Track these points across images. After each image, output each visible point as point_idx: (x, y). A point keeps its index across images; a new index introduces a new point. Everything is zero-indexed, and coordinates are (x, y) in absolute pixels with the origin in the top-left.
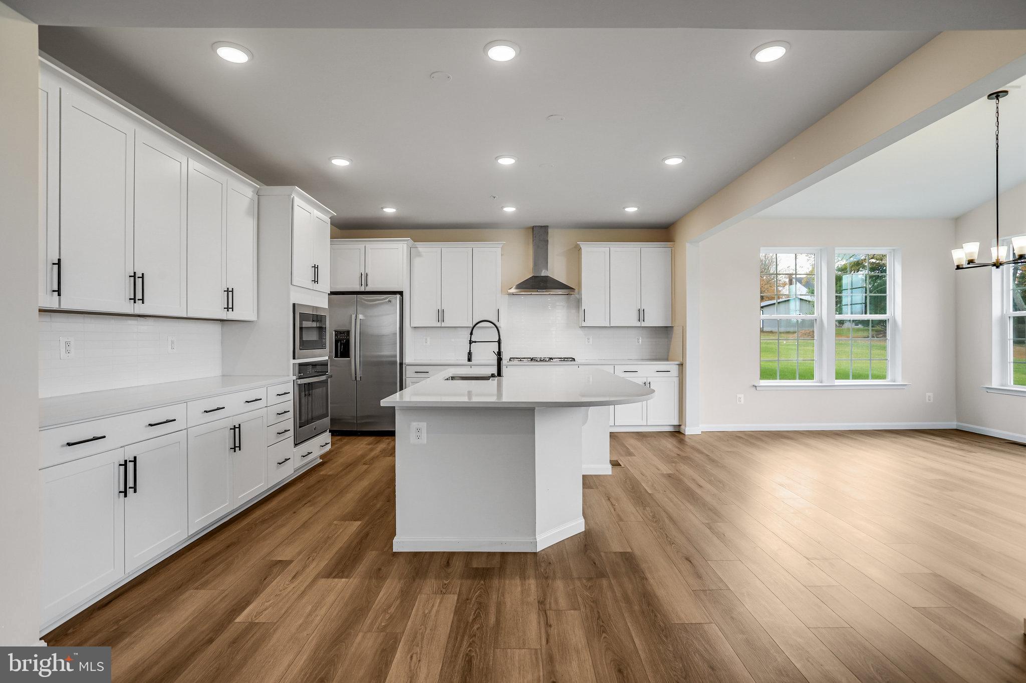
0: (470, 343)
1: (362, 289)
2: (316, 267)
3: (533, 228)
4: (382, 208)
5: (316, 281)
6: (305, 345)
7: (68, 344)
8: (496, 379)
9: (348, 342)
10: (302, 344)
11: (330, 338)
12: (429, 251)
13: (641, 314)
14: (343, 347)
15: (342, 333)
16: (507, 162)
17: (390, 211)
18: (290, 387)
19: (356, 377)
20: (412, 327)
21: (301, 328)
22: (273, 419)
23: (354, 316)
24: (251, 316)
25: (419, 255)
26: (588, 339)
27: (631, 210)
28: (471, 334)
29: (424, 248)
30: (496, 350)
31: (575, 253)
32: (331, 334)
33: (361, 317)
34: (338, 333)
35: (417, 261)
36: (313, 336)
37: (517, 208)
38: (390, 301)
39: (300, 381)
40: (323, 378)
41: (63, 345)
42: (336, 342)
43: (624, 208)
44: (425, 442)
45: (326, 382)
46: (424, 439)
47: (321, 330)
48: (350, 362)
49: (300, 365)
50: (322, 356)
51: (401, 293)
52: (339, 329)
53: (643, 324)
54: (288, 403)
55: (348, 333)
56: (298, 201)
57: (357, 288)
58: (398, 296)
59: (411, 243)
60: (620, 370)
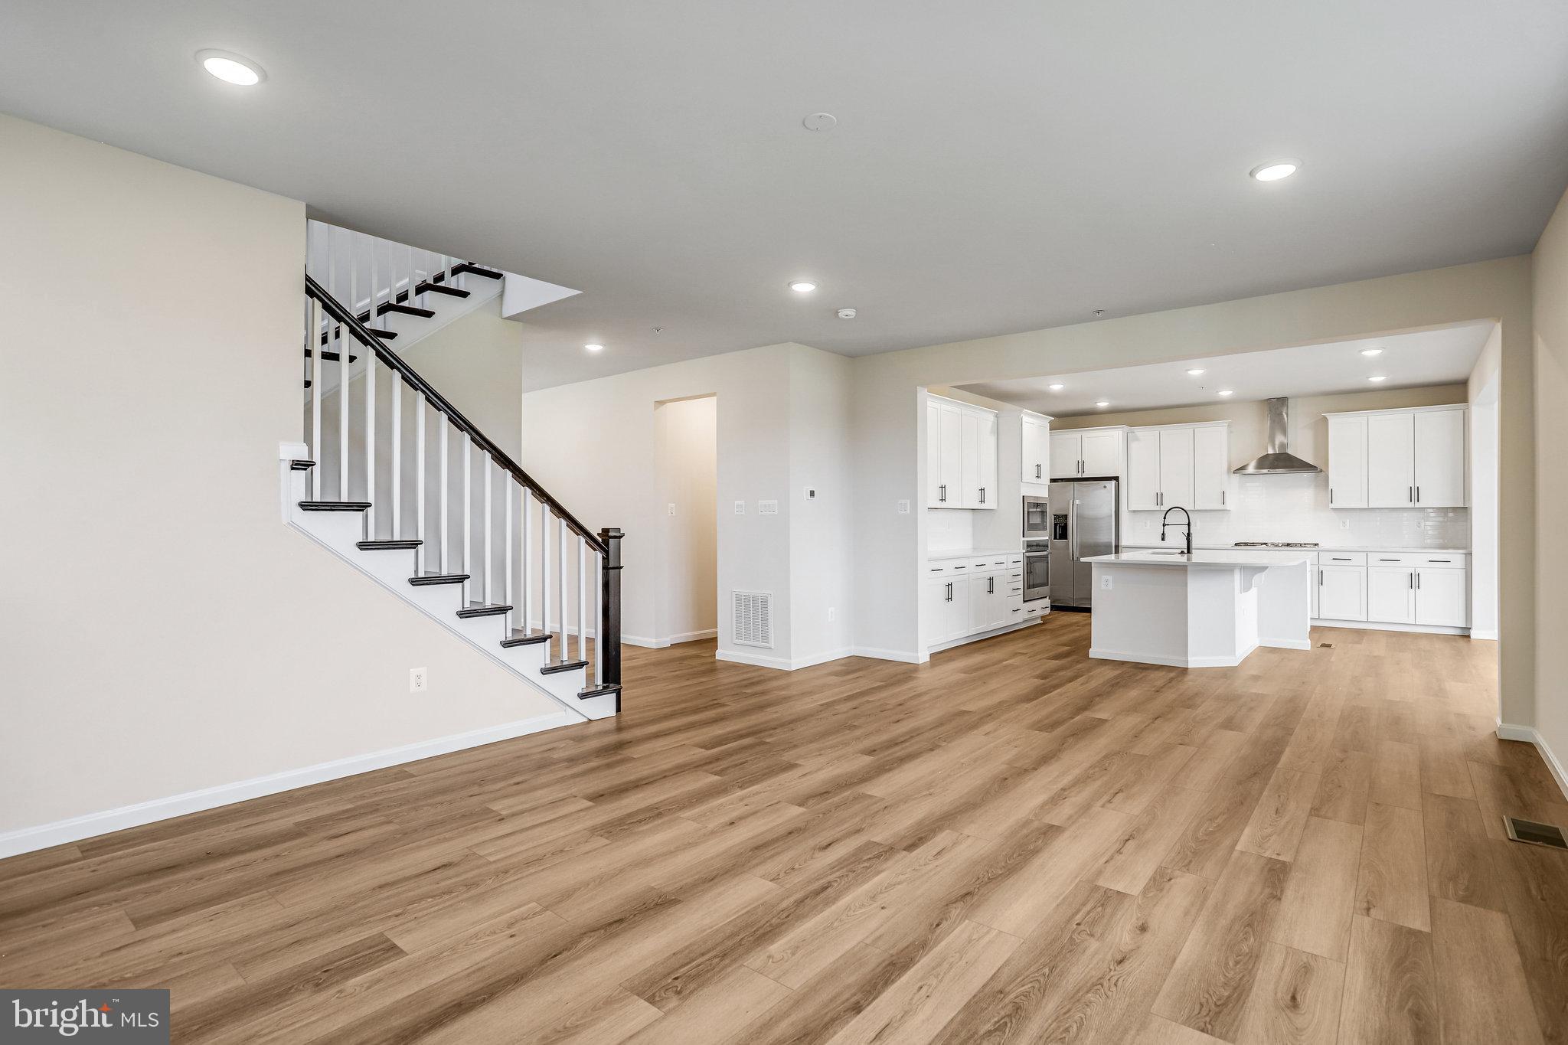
0: (1164, 526)
1: (1079, 476)
2: (1039, 466)
3: (1268, 401)
4: (1096, 402)
5: (1038, 477)
6: (1033, 527)
8: (1186, 555)
10: (1029, 527)
11: (1050, 521)
12: (1146, 436)
13: (1414, 494)
14: (1061, 530)
15: (1061, 517)
17: (1103, 404)
18: (1020, 558)
19: (1073, 558)
20: (1130, 511)
21: (1028, 512)
22: (1010, 579)
23: (1071, 501)
24: (994, 506)
26: (1343, 522)
28: (1165, 518)
29: (1141, 432)
30: (1186, 532)
31: (1321, 427)
32: (1050, 517)
33: (1077, 502)
34: (1057, 517)
35: (1134, 446)
36: (1036, 519)
38: (1105, 487)
39: (1027, 554)
40: (1045, 553)
42: (1055, 525)
44: (1111, 588)
45: (1046, 557)
46: (1110, 587)
47: (1043, 513)
48: (1068, 543)
50: (1044, 536)
51: (1116, 479)
52: (1058, 513)
53: (1417, 505)
54: (1020, 569)
55: (1066, 517)
56: (1025, 419)
57: (1074, 475)
58: (1113, 482)
59: (1127, 428)
60: (1374, 558)
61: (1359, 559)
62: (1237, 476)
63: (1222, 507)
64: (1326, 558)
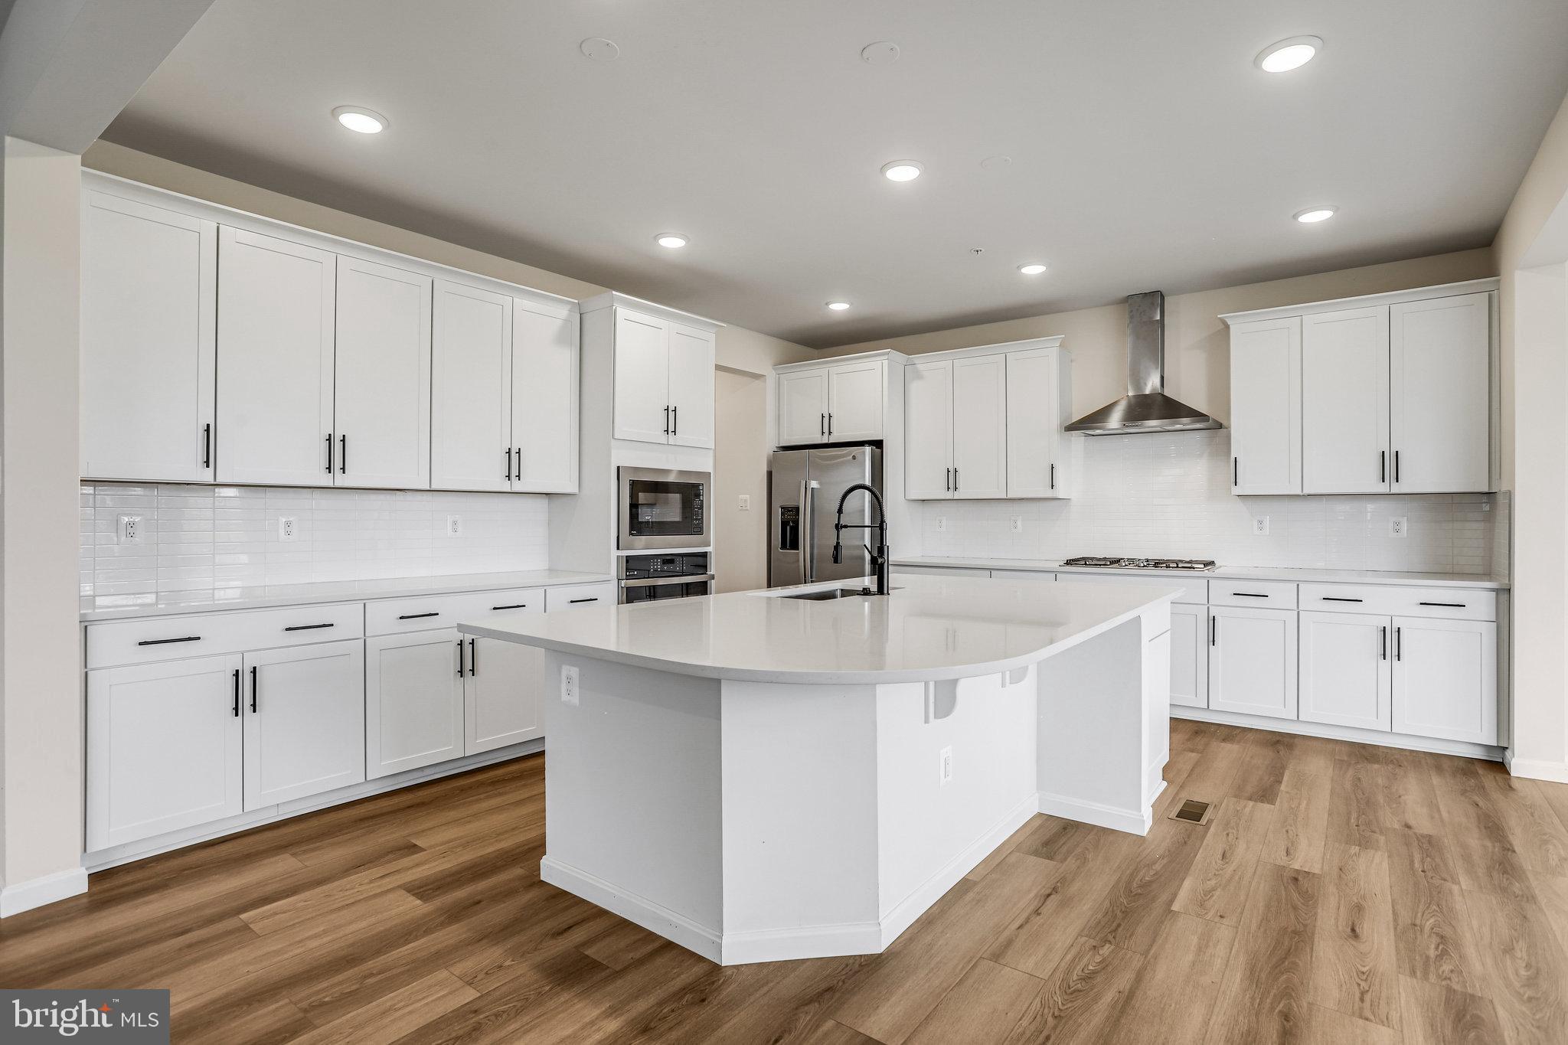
1: (825, 440)
2: (671, 409)
3: (1128, 299)
4: (827, 304)
5: (670, 432)
6: (649, 530)
7: (288, 524)
9: (796, 522)
12: (934, 368)
13: (1390, 464)
14: (792, 533)
15: (790, 511)
16: (903, 174)
17: (839, 307)
20: (909, 500)
24: (569, 487)
25: (919, 376)
26: (1261, 522)
27: (1316, 218)
29: (926, 364)
35: (915, 387)
37: (1050, 267)
39: (629, 583)
41: (282, 526)
42: (785, 524)
43: (1295, 217)
45: (699, 585)
46: (575, 700)
49: (628, 559)
50: (691, 545)
51: (878, 444)
53: (1396, 488)
55: (797, 510)
57: (816, 439)
58: (873, 450)
59: (899, 357)
60: (1312, 594)
61: (1281, 595)
62: (1077, 437)
63: (1049, 493)
64: (1222, 592)
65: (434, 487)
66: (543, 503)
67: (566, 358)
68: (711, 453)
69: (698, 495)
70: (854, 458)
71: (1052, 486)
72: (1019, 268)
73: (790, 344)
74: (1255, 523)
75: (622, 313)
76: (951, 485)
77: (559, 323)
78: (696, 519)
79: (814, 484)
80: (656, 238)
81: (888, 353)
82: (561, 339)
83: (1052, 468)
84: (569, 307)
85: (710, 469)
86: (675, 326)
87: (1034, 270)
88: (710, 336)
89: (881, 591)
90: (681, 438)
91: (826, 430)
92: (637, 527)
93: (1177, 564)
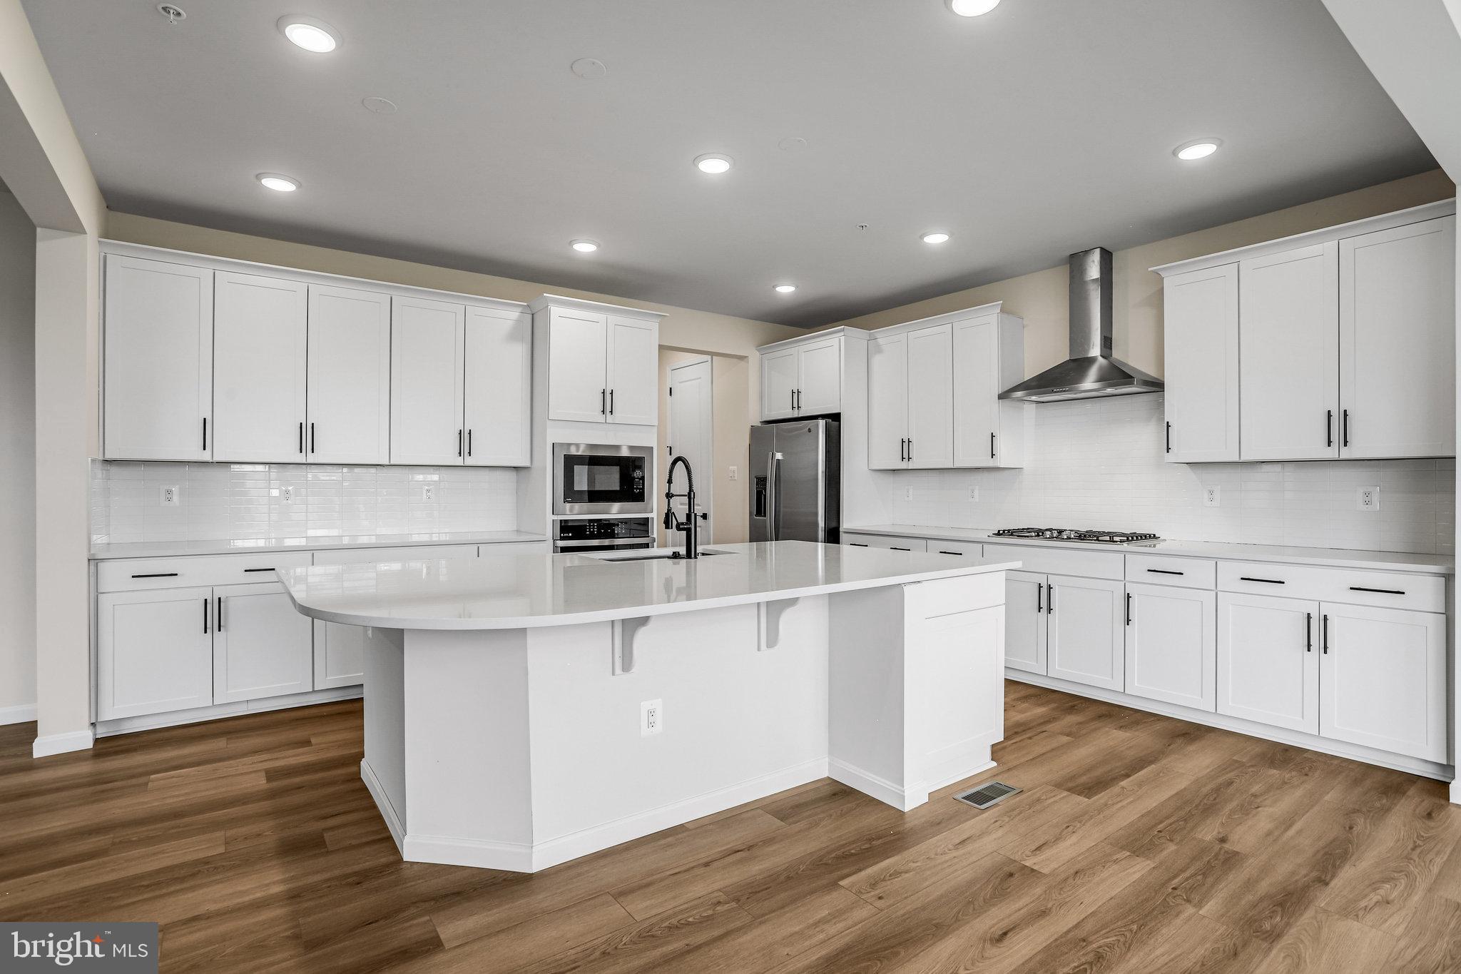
25: (879, 350)
27: (1198, 153)
37: (951, 235)
65: (392, 463)
66: (512, 475)
67: (519, 352)
68: (655, 430)
69: (641, 467)
70: (810, 431)
71: (993, 455)
72: (922, 237)
73: (771, 325)
74: (1206, 495)
75: (556, 311)
76: (906, 455)
77: (510, 323)
78: (637, 489)
79: (779, 456)
80: (571, 243)
81: (843, 330)
82: (513, 336)
83: (992, 436)
84: (520, 310)
85: (654, 444)
86: (614, 319)
87: (936, 239)
88: (654, 325)
89: (689, 556)
90: (619, 415)
91: (796, 405)
92: (571, 494)
93: (1111, 537)
